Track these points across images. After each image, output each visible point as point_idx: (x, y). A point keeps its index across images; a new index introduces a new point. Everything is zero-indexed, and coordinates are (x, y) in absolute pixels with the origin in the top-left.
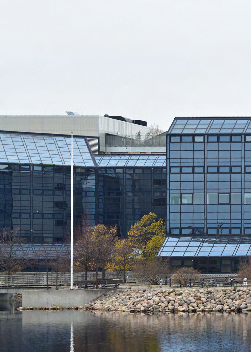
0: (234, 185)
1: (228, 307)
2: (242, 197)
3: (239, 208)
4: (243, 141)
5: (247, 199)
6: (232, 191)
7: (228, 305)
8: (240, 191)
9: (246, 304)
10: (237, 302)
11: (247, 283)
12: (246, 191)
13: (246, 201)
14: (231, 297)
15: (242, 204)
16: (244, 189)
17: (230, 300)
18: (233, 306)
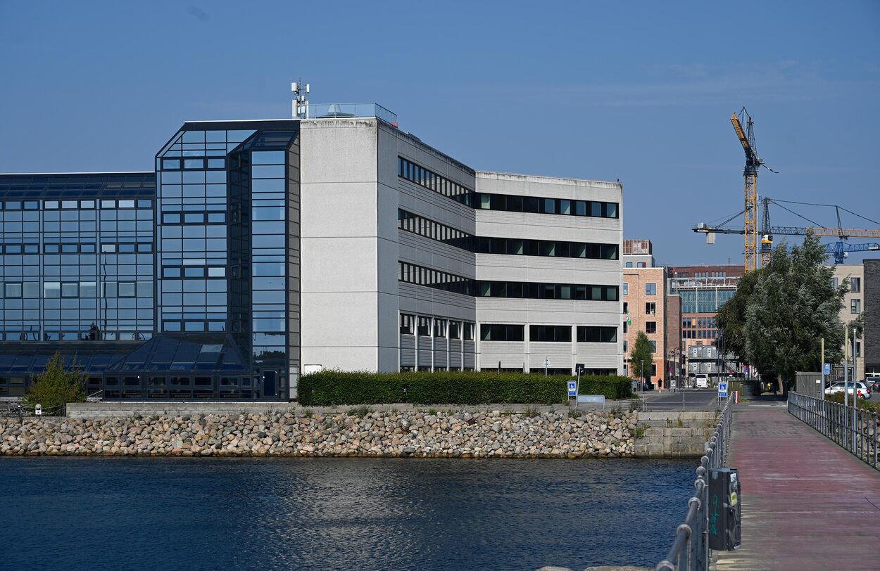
0: (27, 271)
1: (9, 447)
2: (41, 288)
3: (36, 304)
4: (41, 208)
5: (48, 290)
6: (25, 279)
7: (9, 445)
8: (37, 279)
9: (37, 443)
10: (23, 441)
11: (40, 411)
12: (46, 279)
13: (47, 293)
14: (14, 433)
15: (40, 298)
16: (43, 276)
17: (12, 438)
18: (18, 445)
